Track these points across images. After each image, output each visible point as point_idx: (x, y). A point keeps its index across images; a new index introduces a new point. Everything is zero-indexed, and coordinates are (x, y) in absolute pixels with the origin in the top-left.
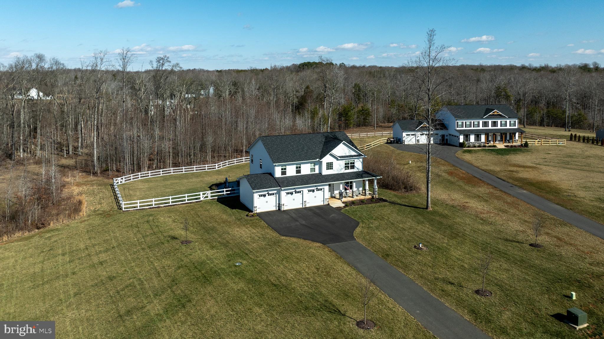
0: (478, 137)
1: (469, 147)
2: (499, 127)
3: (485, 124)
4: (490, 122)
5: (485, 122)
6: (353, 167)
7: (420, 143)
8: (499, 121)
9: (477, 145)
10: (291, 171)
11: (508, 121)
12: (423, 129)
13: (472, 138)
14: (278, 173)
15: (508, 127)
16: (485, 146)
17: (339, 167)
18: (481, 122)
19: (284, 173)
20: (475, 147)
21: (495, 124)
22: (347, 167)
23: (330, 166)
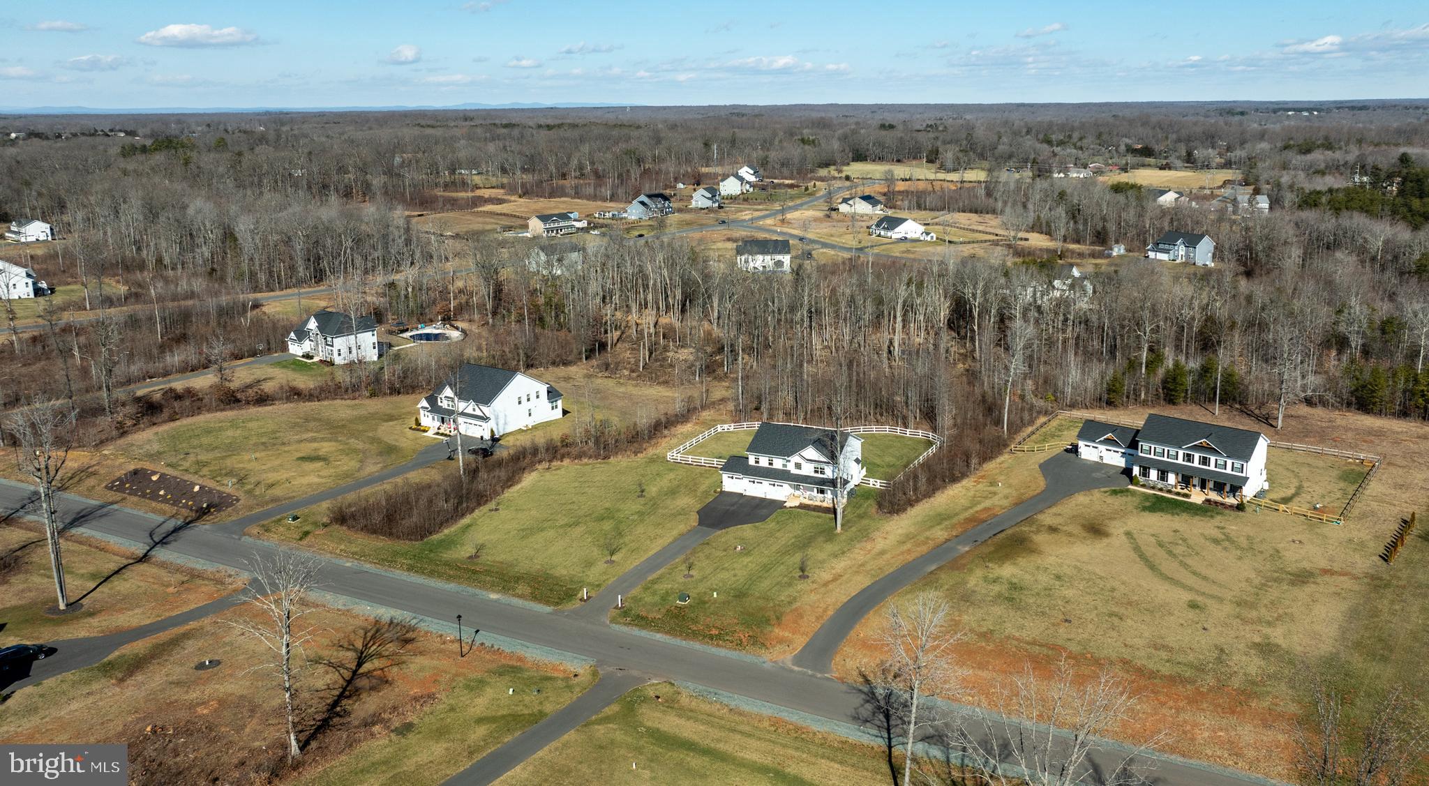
0: (1163, 476)
1: (1143, 486)
2: (1212, 467)
3: (1189, 458)
4: (1197, 456)
5: (1189, 455)
6: (822, 473)
7: (1105, 461)
8: (1213, 459)
9: (1160, 486)
10: (764, 462)
11: (1229, 462)
12: (1108, 442)
13: (1153, 474)
14: (752, 461)
15: (1229, 471)
16: (1169, 492)
17: (808, 470)
18: (1181, 453)
19: (757, 462)
20: (1153, 488)
21: (1205, 461)
22: (816, 472)
23: (798, 466)
